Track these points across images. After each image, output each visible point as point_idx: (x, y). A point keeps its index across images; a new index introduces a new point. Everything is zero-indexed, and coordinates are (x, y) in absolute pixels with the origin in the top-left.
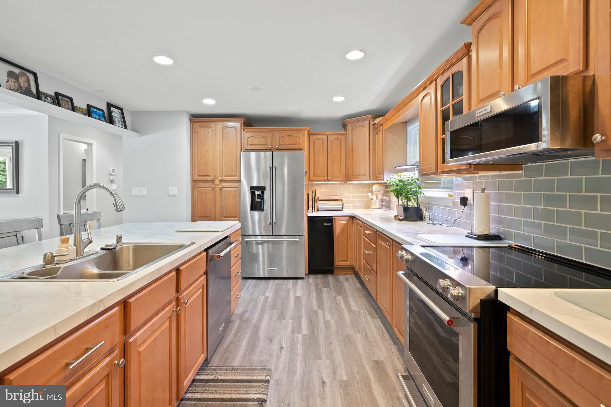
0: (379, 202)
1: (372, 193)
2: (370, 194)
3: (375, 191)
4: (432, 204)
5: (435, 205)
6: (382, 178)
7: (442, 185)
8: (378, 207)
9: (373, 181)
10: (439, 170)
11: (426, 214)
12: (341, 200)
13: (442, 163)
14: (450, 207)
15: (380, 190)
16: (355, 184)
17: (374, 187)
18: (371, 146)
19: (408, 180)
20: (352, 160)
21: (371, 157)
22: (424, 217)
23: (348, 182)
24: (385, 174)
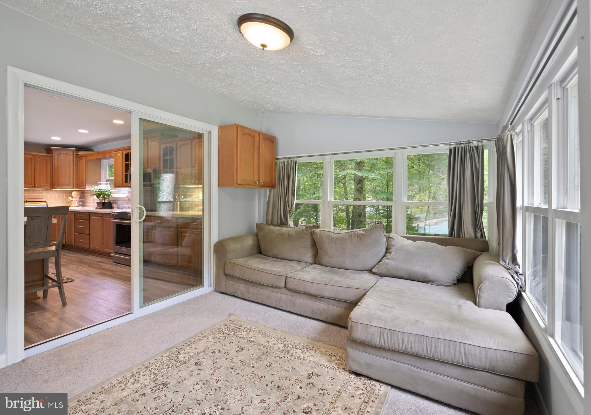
0: (78, 202)
1: (72, 197)
2: (70, 198)
3: (74, 195)
4: (117, 201)
5: (119, 201)
6: (85, 187)
7: (122, 192)
8: (76, 205)
9: (76, 189)
10: (124, 186)
11: (114, 205)
12: (46, 202)
13: (125, 183)
14: (127, 201)
15: (78, 195)
16: (58, 191)
17: (73, 193)
18: (74, 167)
19: (105, 189)
20: (58, 175)
21: (74, 174)
22: (113, 207)
23: (53, 189)
24: (86, 185)
